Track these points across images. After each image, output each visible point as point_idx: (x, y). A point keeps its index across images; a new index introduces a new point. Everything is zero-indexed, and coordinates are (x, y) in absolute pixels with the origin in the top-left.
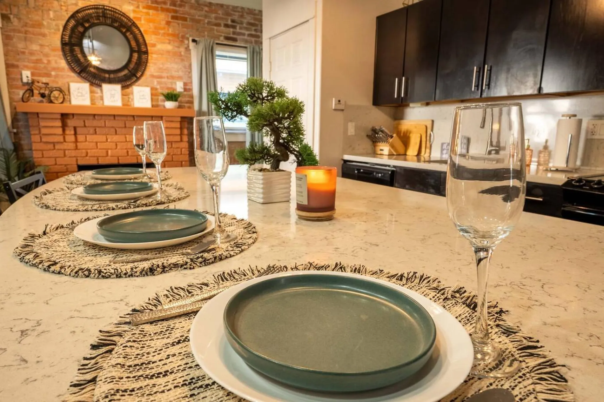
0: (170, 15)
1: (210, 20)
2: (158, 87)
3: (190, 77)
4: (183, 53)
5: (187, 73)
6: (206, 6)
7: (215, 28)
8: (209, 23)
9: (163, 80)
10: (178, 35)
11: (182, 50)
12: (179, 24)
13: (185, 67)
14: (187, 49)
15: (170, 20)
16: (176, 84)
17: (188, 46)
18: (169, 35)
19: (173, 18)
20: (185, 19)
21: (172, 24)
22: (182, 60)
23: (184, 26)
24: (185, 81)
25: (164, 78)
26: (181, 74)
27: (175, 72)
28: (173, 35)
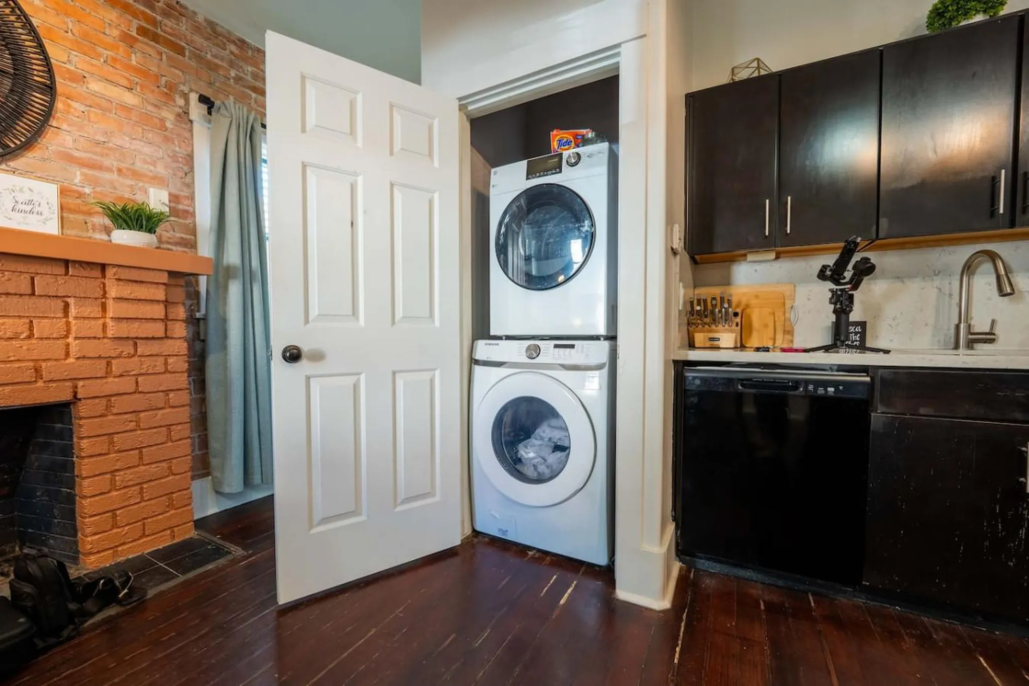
0: (135, 23)
1: (242, 75)
2: (87, 190)
3: (190, 186)
4: (168, 124)
5: (181, 174)
6: (234, 42)
7: (254, 95)
8: (238, 79)
9: (107, 176)
10: (157, 77)
11: (169, 116)
12: (161, 54)
13: (174, 158)
14: (184, 116)
15: (134, 33)
16: (146, 192)
17: (187, 113)
18: (128, 67)
19: (142, 31)
20: (181, 51)
21: (138, 46)
22: (167, 139)
23: (173, 64)
24: (174, 191)
25: (109, 170)
26: (160, 169)
27: (145, 162)
28: (143, 72)
